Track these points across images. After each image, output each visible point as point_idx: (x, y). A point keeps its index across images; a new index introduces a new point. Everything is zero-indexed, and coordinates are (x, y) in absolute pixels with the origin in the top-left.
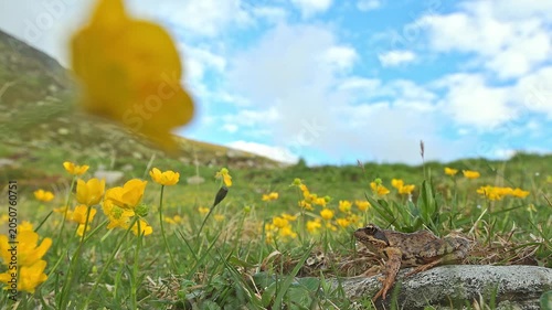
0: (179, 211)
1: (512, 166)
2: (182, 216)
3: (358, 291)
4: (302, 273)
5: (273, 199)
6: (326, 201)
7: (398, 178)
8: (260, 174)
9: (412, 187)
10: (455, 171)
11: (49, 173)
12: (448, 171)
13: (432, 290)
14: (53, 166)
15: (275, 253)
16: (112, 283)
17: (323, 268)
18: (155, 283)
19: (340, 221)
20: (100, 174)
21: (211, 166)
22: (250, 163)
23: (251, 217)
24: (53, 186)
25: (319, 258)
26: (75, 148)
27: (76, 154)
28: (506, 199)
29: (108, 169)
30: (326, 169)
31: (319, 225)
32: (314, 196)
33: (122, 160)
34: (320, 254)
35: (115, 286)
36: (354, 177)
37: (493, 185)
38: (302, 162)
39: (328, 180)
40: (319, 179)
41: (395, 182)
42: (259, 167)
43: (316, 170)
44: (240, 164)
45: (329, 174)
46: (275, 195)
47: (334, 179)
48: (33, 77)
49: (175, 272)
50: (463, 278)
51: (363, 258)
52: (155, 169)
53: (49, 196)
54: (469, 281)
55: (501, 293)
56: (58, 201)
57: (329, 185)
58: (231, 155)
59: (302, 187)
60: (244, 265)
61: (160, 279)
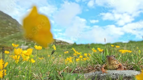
0: (43, 56)
1: (129, 44)
2: (43, 57)
3: (88, 77)
4: (74, 72)
5: (67, 53)
6: (80, 53)
7: (99, 47)
8: (64, 46)
9: (103, 50)
10: (114, 46)
11: (9, 46)
12: (112, 46)
13: (107, 76)
14: (10, 44)
15: (67, 67)
16: (24, 75)
17: (79, 71)
18: (35, 75)
19: (84, 59)
20: (22, 46)
21: (51, 44)
22: (62, 44)
23: (61, 58)
24: (10, 50)
25: (78, 68)
26: (16, 39)
27: (16, 41)
28: (127, 53)
29: (24, 45)
30: (81, 45)
31: (79, 60)
32: (77, 52)
33: (28, 43)
34: (79, 67)
35: (25, 76)
36: (88, 47)
37: (123, 49)
38: (75, 43)
39: (82, 48)
40: (79, 48)
41: (98, 49)
42: (64, 45)
43: (79, 45)
44: (59, 44)
45: (82, 46)
46: (68, 52)
47: (83, 48)
48: (4, 21)
49: (41, 72)
50: (115, 74)
51: (90, 69)
52: (36, 46)
53: (8, 52)
54: (116, 74)
55: (124, 77)
56: (11, 53)
57: (82, 49)
58: (57, 41)
59: (74, 50)
60: (59, 70)
61: (37, 74)
